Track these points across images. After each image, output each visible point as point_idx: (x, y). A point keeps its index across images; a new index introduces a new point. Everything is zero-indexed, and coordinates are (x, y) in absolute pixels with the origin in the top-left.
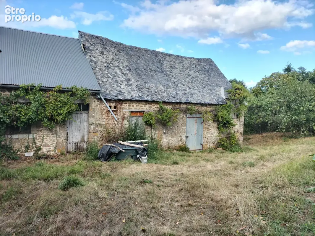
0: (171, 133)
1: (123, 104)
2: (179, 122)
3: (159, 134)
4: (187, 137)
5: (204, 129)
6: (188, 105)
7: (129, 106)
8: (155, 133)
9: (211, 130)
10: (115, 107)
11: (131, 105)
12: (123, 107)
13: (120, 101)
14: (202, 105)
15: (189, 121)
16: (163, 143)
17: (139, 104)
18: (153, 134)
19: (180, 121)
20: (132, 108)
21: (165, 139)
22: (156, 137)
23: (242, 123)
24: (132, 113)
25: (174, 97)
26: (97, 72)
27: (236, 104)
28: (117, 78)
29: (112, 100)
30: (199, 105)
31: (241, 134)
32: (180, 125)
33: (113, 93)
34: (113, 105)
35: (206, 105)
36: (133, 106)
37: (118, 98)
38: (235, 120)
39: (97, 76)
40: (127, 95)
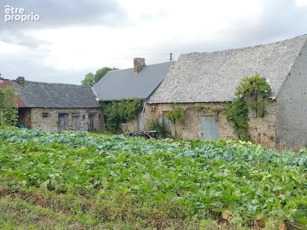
0: (189, 129)
1: (159, 106)
2: (195, 120)
3: (180, 129)
4: (202, 134)
5: (220, 128)
6: (202, 104)
7: (162, 107)
8: (178, 128)
9: (227, 130)
10: (155, 109)
11: (163, 106)
12: (159, 108)
13: (157, 104)
14: (215, 103)
15: (204, 118)
16: (183, 137)
17: (167, 105)
18: (176, 129)
20: (163, 109)
21: (185, 134)
22: (178, 131)
23: (271, 124)
24: (164, 112)
25: (191, 98)
26: (162, 85)
27: (256, 99)
28: (169, 87)
29: (151, 104)
30: (212, 104)
31: (272, 138)
32: (196, 123)
33: (154, 99)
34: (154, 107)
35: (219, 103)
36: (164, 107)
37: (153, 102)
38: (260, 119)
39: (159, 88)
40: (161, 100)
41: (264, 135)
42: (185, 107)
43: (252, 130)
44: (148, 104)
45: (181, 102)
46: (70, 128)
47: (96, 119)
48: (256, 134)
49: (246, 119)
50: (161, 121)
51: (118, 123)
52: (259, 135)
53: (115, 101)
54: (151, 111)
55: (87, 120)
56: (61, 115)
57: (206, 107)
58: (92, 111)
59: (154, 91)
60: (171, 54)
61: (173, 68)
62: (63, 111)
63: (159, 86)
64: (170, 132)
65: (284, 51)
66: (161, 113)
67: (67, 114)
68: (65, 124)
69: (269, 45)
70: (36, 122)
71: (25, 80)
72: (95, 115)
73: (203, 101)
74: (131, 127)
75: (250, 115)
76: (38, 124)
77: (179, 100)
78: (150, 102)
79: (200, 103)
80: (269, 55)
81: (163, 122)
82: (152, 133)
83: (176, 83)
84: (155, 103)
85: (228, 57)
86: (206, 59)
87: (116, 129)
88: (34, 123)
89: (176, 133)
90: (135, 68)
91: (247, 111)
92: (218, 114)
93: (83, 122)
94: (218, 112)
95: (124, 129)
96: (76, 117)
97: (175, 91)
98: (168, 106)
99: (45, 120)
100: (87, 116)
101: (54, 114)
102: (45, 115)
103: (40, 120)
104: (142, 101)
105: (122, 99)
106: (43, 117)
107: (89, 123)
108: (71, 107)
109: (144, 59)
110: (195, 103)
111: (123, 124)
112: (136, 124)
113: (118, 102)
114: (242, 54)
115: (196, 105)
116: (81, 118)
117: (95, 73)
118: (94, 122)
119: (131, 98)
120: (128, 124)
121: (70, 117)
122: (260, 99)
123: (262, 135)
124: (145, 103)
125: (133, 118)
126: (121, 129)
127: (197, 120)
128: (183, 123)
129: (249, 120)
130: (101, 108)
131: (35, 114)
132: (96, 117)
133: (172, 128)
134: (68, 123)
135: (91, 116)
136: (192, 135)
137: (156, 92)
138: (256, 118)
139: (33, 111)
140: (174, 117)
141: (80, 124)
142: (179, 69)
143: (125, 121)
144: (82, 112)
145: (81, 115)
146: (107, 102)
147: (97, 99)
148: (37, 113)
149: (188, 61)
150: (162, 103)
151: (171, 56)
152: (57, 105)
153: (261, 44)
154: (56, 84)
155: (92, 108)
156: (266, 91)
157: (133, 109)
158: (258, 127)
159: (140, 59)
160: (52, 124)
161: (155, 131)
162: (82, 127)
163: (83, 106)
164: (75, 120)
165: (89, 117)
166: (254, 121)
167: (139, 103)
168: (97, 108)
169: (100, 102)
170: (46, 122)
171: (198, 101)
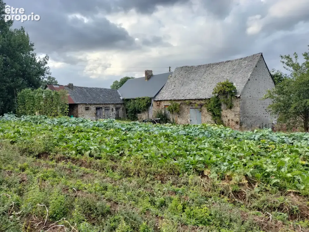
0: (182, 117)
3: (176, 117)
4: (191, 120)
5: (202, 116)
6: (190, 100)
7: (164, 103)
9: (207, 117)
10: (159, 104)
12: (162, 103)
13: (161, 101)
14: (199, 100)
15: (191, 110)
16: (178, 122)
18: (173, 117)
19: (186, 110)
21: (179, 120)
22: (175, 119)
23: (237, 113)
24: (165, 106)
25: (183, 96)
26: (164, 88)
27: (226, 97)
28: (169, 90)
29: (157, 101)
30: (197, 100)
31: (237, 123)
32: (186, 113)
33: (159, 98)
34: (158, 103)
35: (202, 99)
36: (165, 103)
37: (158, 100)
38: (229, 110)
39: (162, 90)
40: (163, 98)
41: (232, 120)
42: (179, 103)
43: (224, 117)
44: (155, 101)
45: (177, 99)
46: (104, 117)
47: (121, 111)
48: (227, 120)
49: (220, 110)
50: (163, 112)
51: (135, 114)
52: (229, 120)
53: (133, 99)
54: (157, 105)
55: (115, 112)
56: (97, 109)
57: (193, 102)
58: (118, 106)
59: (159, 92)
60: (170, 67)
61: (171, 77)
62: (99, 106)
63: (162, 88)
64: (169, 119)
65: (246, 64)
66: (163, 107)
67: (101, 108)
68: (100, 114)
69: (236, 60)
70: (82, 114)
71: (74, 85)
72: (119, 108)
73: (191, 98)
74: (144, 116)
75: (222, 107)
76: (83, 114)
77: (175, 98)
78: (156, 100)
79: (189, 100)
80: (235, 67)
81: (165, 112)
82: (158, 120)
83: (173, 87)
84: (159, 100)
85: (208, 69)
86: (193, 70)
87: (134, 118)
88: (80, 114)
89: (173, 120)
90: (146, 77)
91: (220, 105)
92: (201, 107)
93: (112, 113)
94: (201, 105)
95: (139, 118)
96: (107, 110)
97: (172, 92)
98: (168, 102)
99: (87, 112)
100: (115, 109)
101: (93, 108)
102: (87, 109)
103: (84, 112)
104: (151, 99)
105: (137, 97)
106: (86, 110)
107: (116, 114)
108: (104, 103)
109: (151, 71)
110: (186, 100)
111: (138, 114)
112: (147, 114)
113: (135, 99)
114: (217, 67)
115: (187, 101)
116: (111, 111)
117: (119, 81)
118: (119, 113)
119: (144, 97)
120: (142, 114)
121: (103, 110)
122: (229, 97)
123: (230, 121)
124: (153, 100)
125: (145, 110)
126: (137, 118)
127: (187, 111)
128: (178, 113)
129: (222, 111)
130: (124, 104)
131: (80, 108)
132: (121, 110)
133: (171, 117)
134: (102, 114)
135: (117, 109)
136: (183, 121)
137: (160, 92)
138: (227, 109)
139: (79, 106)
140: (172, 109)
141: (110, 114)
142: (175, 77)
143: (139, 112)
144: (111, 106)
145: (111, 108)
146: (128, 100)
147: (121, 98)
148: (82, 107)
149: (181, 72)
150: (164, 100)
151: (170, 69)
152: (95, 102)
153: (230, 60)
154: (93, 88)
155: (117, 104)
156: (233, 91)
157: (145, 105)
158: (228, 115)
159: (149, 71)
160: (91, 114)
161: (159, 119)
162: (111, 116)
163: (112, 103)
164: (107, 112)
165: (116, 110)
166: (225, 111)
167: (149, 100)
168: (121, 104)
169: (123, 100)
170: (88, 113)
171: (188, 99)
